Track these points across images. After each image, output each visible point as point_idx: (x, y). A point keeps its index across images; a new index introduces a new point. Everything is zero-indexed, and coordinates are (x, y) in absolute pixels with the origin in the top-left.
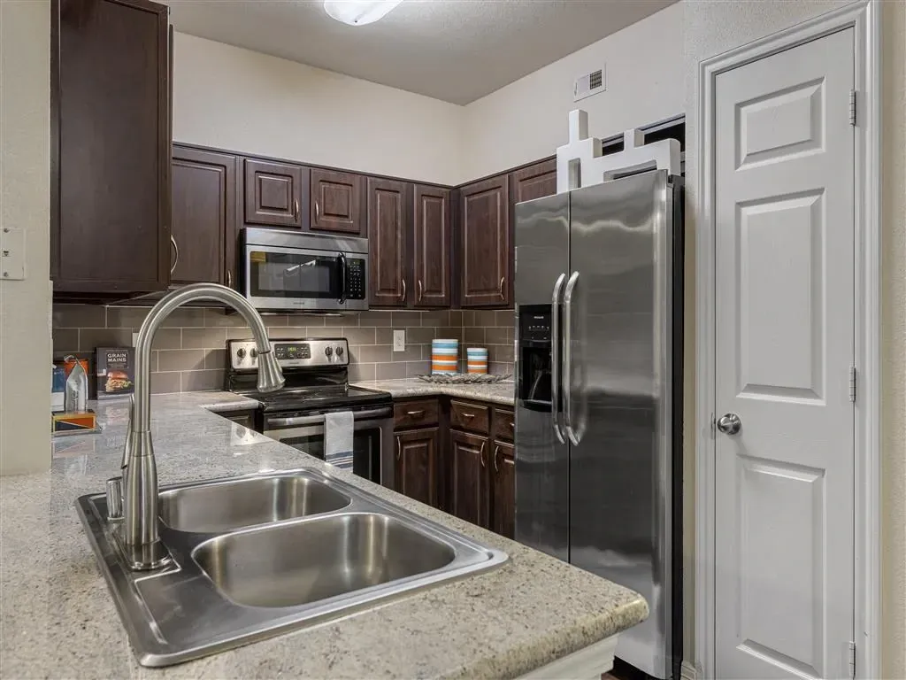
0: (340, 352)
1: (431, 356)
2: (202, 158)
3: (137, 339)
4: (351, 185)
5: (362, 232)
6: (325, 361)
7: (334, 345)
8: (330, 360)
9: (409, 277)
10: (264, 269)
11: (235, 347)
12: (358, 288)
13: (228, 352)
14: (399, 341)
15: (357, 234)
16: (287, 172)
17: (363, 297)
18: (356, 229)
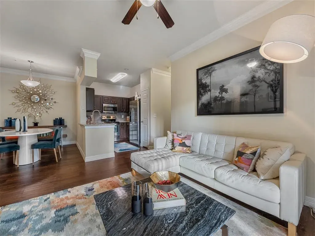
0: (115, 118)
1: (127, 118)
2: (98, 96)
3: (91, 116)
5: (117, 104)
6: (113, 119)
7: (114, 117)
9: (123, 109)
10: (105, 108)
11: (102, 117)
13: (101, 118)
14: (123, 117)
16: (108, 97)
17: (117, 111)
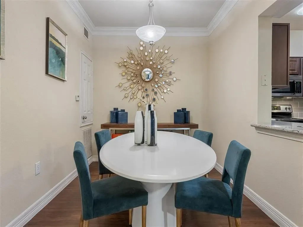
0: (289, 109)
4: (296, 61)
5: (299, 74)
8: (286, 111)
12: (299, 90)
15: (298, 75)
17: (301, 93)
18: (297, 74)
